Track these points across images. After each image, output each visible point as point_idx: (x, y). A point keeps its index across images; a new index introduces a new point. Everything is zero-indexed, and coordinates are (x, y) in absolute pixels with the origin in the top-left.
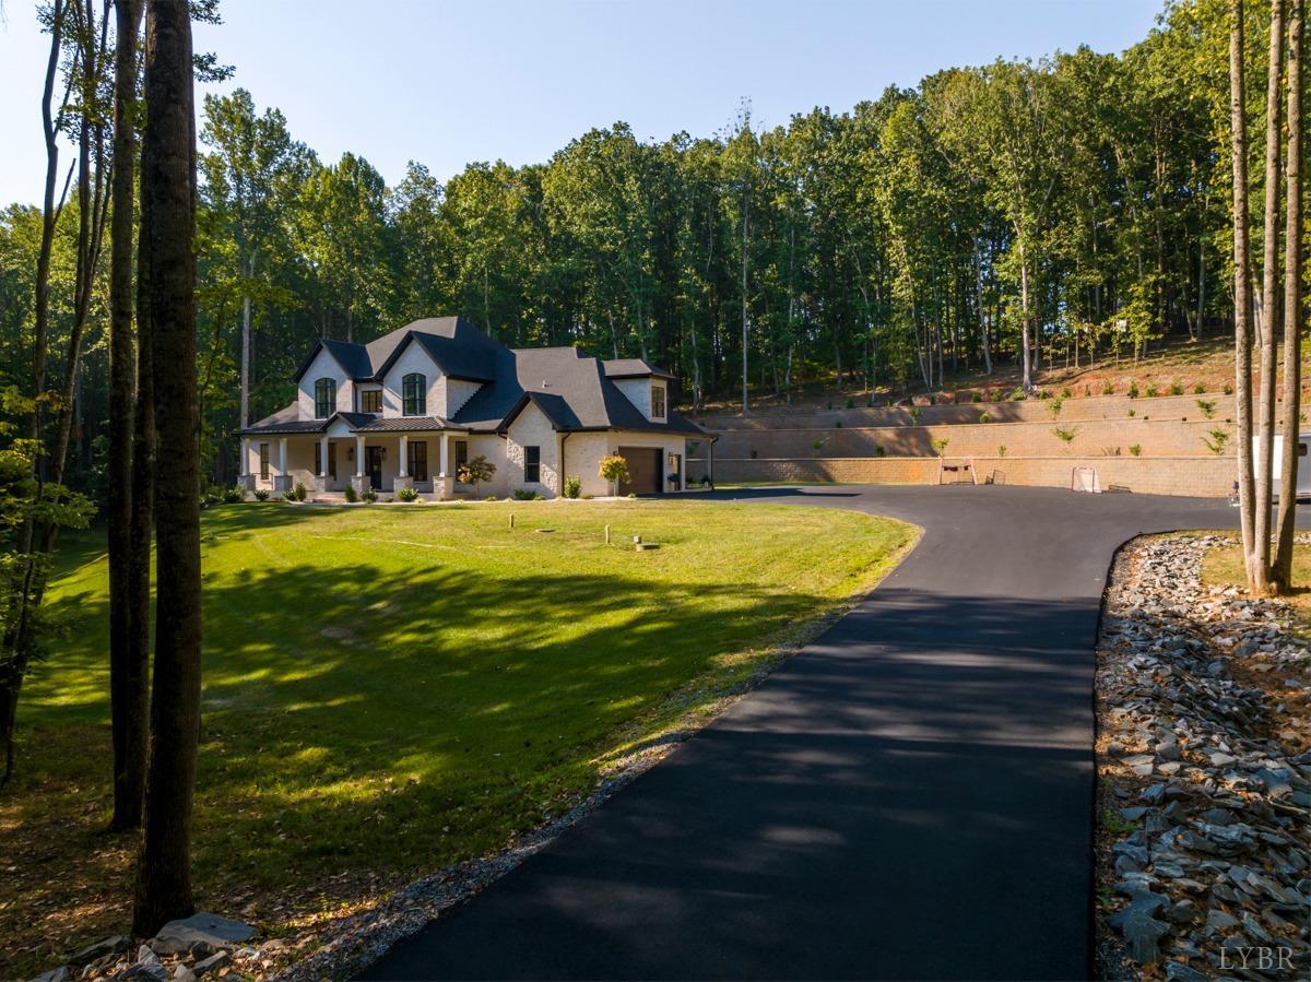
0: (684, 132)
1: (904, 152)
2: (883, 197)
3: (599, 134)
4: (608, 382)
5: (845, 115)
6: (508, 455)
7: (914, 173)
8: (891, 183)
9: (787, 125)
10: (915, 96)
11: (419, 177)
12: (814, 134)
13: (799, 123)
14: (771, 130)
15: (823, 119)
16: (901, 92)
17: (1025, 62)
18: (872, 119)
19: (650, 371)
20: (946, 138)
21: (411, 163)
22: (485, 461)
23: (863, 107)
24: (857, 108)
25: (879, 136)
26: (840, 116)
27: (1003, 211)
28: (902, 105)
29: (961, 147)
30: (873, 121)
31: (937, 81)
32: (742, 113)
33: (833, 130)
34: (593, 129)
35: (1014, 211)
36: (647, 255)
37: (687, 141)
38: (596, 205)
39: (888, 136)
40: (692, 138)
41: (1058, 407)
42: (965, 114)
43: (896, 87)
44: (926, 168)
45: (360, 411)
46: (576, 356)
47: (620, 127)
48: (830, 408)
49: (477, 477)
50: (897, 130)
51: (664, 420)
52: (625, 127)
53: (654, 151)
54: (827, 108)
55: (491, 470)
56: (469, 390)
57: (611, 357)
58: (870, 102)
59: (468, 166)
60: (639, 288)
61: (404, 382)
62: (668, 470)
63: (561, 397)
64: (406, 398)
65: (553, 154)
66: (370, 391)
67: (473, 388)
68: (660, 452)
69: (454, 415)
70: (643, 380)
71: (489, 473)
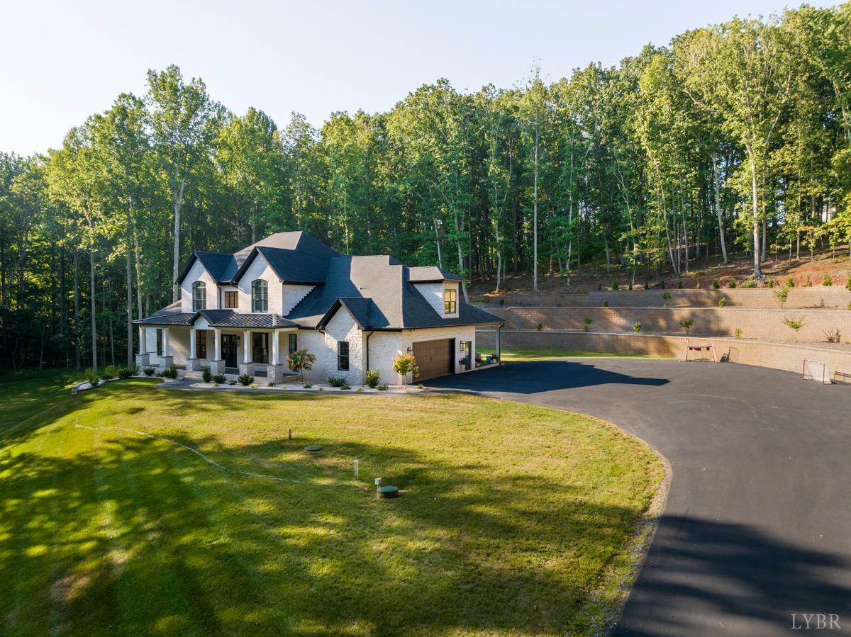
0: (491, 84)
1: (658, 94)
2: (641, 130)
3: (428, 88)
5: (613, 68)
6: (325, 346)
7: (666, 109)
8: (648, 118)
9: (569, 76)
10: (667, 51)
11: (299, 123)
12: (590, 83)
13: (578, 75)
14: (557, 81)
15: (596, 71)
16: (656, 49)
17: (758, 18)
18: (634, 70)
19: (443, 278)
20: (692, 82)
21: (293, 113)
22: (307, 353)
23: (627, 61)
24: (622, 62)
25: (638, 82)
26: (609, 69)
27: (738, 138)
28: (657, 58)
29: (704, 89)
30: (635, 72)
31: (684, 39)
32: (534, 69)
33: (604, 79)
34: (424, 85)
35: (746, 137)
37: (493, 90)
39: (645, 82)
40: (497, 89)
41: (785, 296)
42: (707, 62)
43: (652, 45)
44: (676, 106)
45: (223, 308)
46: (388, 263)
47: (443, 82)
48: (600, 289)
49: (299, 366)
50: (652, 76)
51: (457, 316)
52: (445, 82)
53: (469, 99)
54: (600, 63)
55: (311, 361)
56: (302, 292)
57: (414, 264)
58: (632, 57)
59: (333, 114)
61: (253, 287)
62: (460, 355)
63: (371, 299)
64: (254, 298)
65: (395, 104)
66: (230, 292)
67: (307, 290)
68: (452, 341)
69: (289, 313)
70: (437, 284)
71: (310, 363)
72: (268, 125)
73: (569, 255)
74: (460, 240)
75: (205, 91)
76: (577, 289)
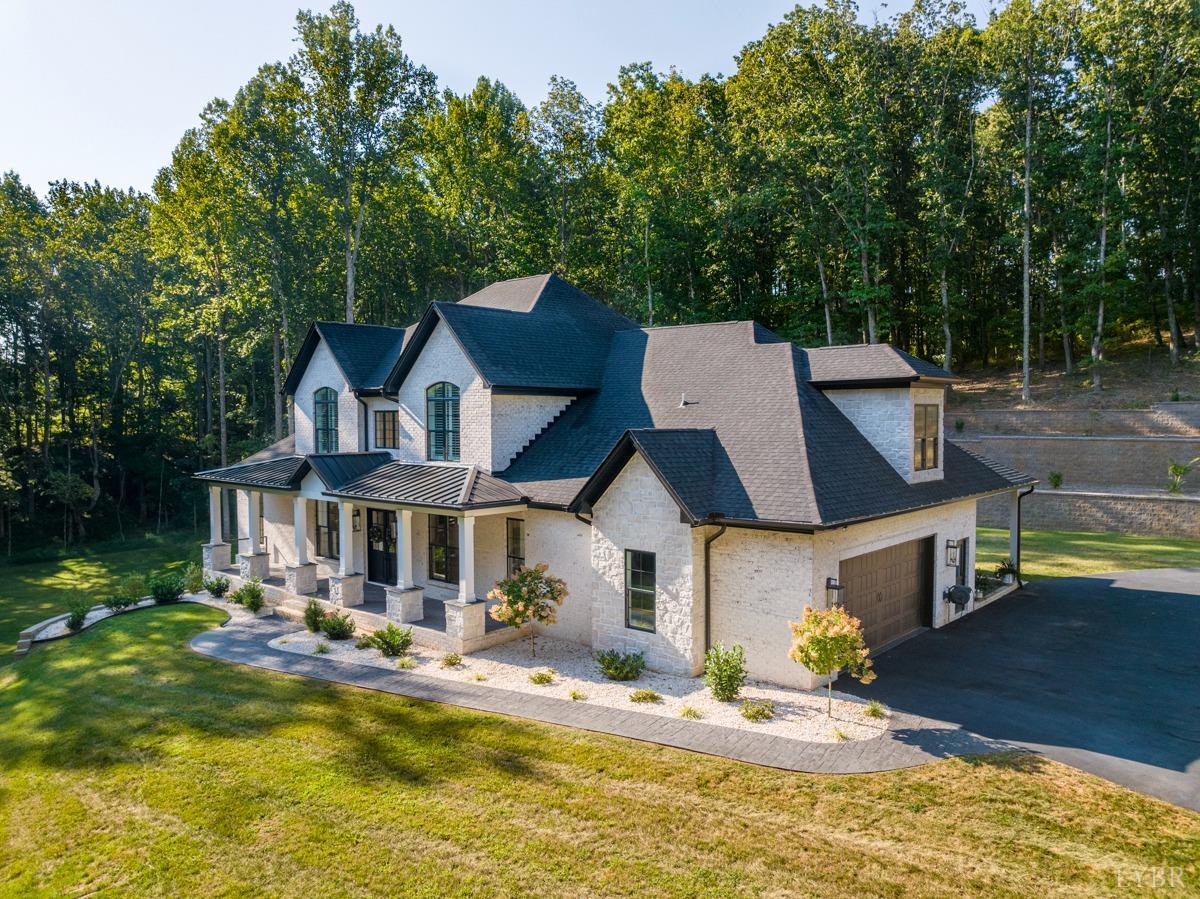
3: (805, 12)
4: (814, 394)
6: (594, 563)
19: (914, 373)
21: (553, 79)
22: (546, 575)
34: (797, 6)
36: (875, 176)
38: (798, 106)
45: (372, 449)
46: (752, 339)
51: (938, 474)
55: (554, 598)
56: (542, 411)
57: (819, 340)
60: (863, 224)
61: (428, 400)
62: (944, 578)
63: (712, 432)
64: (433, 427)
65: (742, 49)
66: (384, 412)
67: (555, 405)
68: (928, 544)
69: (508, 464)
70: (894, 391)
71: (550, 602)
72: (510, 107)
73: (1099, 329)
74: (872, 301)
75: (400, 49)
76: (1119, 398)
